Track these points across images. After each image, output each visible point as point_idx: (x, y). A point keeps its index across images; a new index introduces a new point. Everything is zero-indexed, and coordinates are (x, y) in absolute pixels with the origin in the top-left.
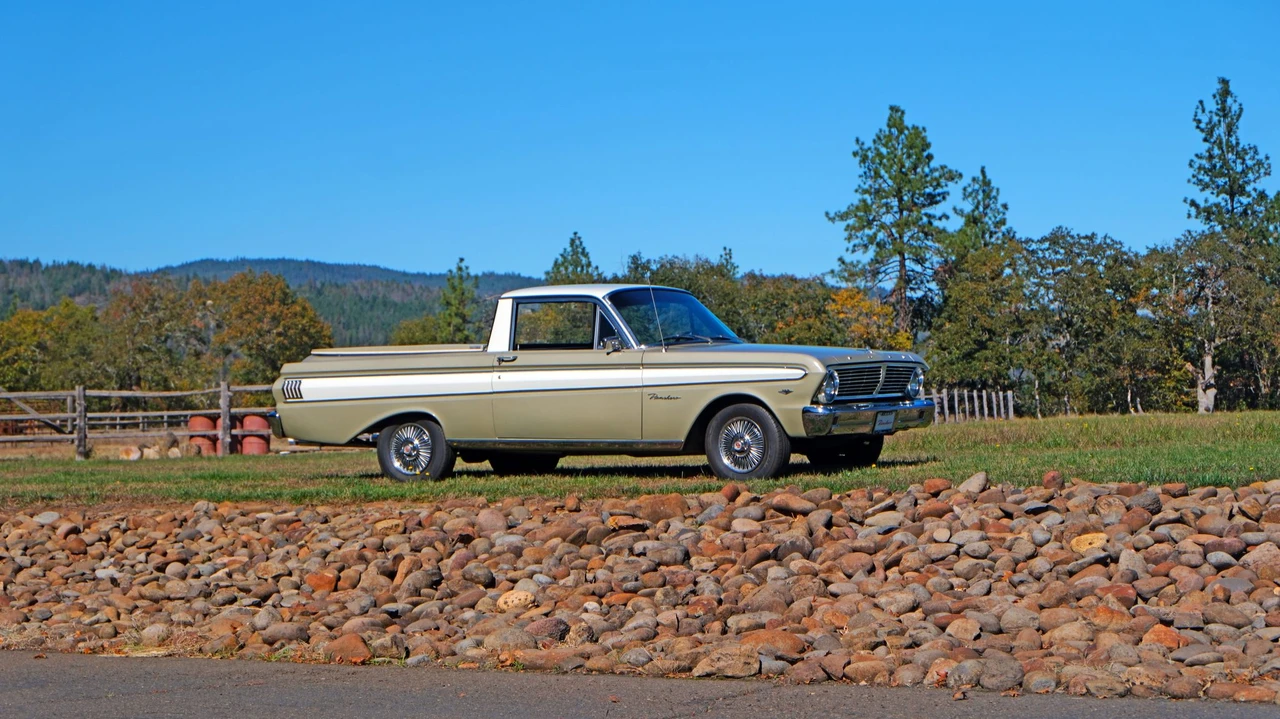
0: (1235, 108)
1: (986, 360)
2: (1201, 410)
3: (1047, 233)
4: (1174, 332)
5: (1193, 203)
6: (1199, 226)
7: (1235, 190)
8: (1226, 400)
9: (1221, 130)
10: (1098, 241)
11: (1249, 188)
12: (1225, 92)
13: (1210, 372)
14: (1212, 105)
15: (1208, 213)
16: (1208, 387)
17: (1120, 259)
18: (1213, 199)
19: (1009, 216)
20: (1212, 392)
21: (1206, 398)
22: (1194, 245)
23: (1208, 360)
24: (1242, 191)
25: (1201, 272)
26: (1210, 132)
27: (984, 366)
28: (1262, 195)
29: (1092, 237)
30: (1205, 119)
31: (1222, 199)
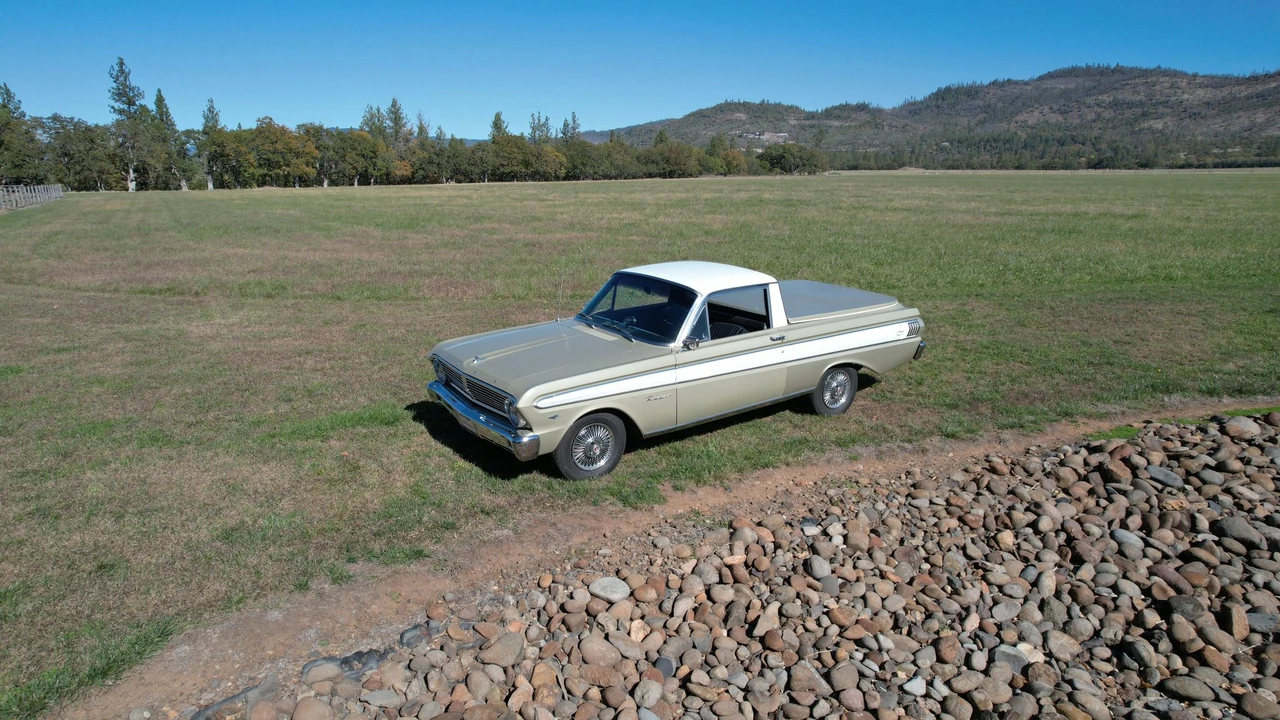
0: (127, 70)
1: (30, 168)
2: (130, 190)
3: (50, 115)
4: (112, 158)
5: (113, 107)
6: (116, 117)
7: (131, 103)
8: (142, 186)
9: (122, 79)
10: (76, 120)
11: (137, 103)
12: (121, 63)
13: (132, 175)
14: (116, 68)
15: (121, 112)
16: (132, 181)
17: (88, 129)
18: (122, 106)
19: (21, 105)
20: (134, 183)
21: (132, 185)
22: (118, 124)
23: (131, 171)
24: (134, 104)
25: (125, 136)
26: (117, 79)
27: (28, 171)
28: (141, 106)
29: (72, 119)
30: (115, 73)
31: (125, 107)
